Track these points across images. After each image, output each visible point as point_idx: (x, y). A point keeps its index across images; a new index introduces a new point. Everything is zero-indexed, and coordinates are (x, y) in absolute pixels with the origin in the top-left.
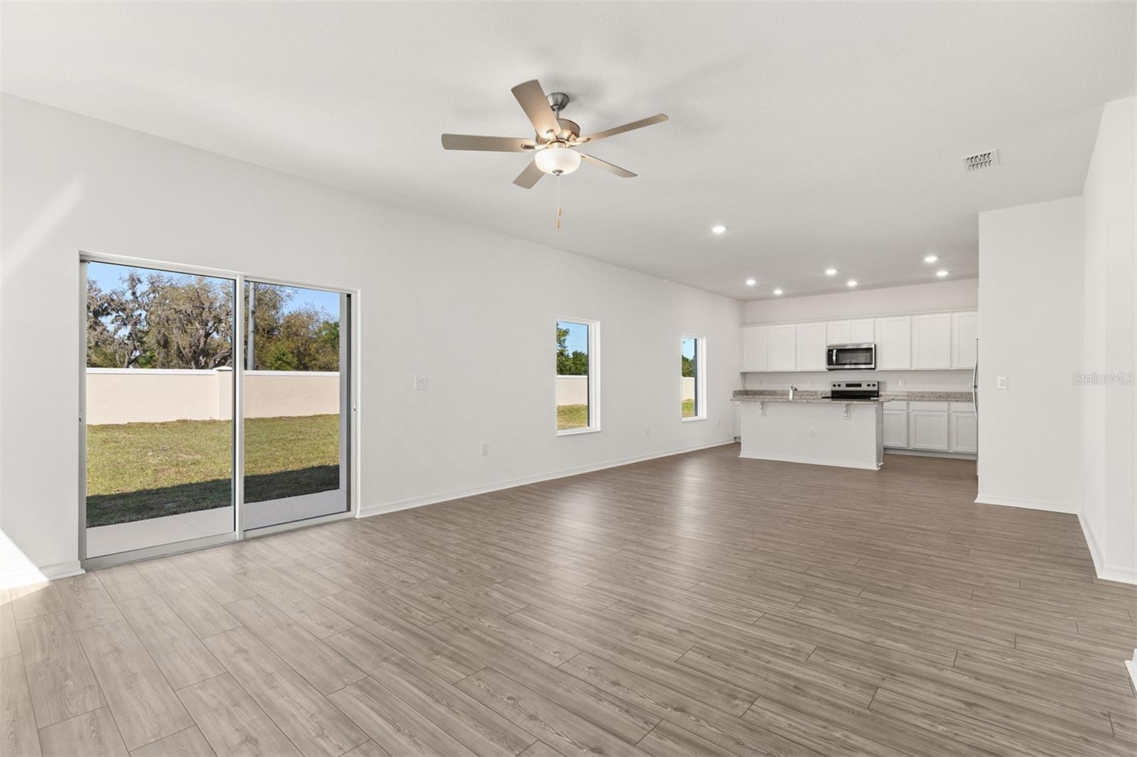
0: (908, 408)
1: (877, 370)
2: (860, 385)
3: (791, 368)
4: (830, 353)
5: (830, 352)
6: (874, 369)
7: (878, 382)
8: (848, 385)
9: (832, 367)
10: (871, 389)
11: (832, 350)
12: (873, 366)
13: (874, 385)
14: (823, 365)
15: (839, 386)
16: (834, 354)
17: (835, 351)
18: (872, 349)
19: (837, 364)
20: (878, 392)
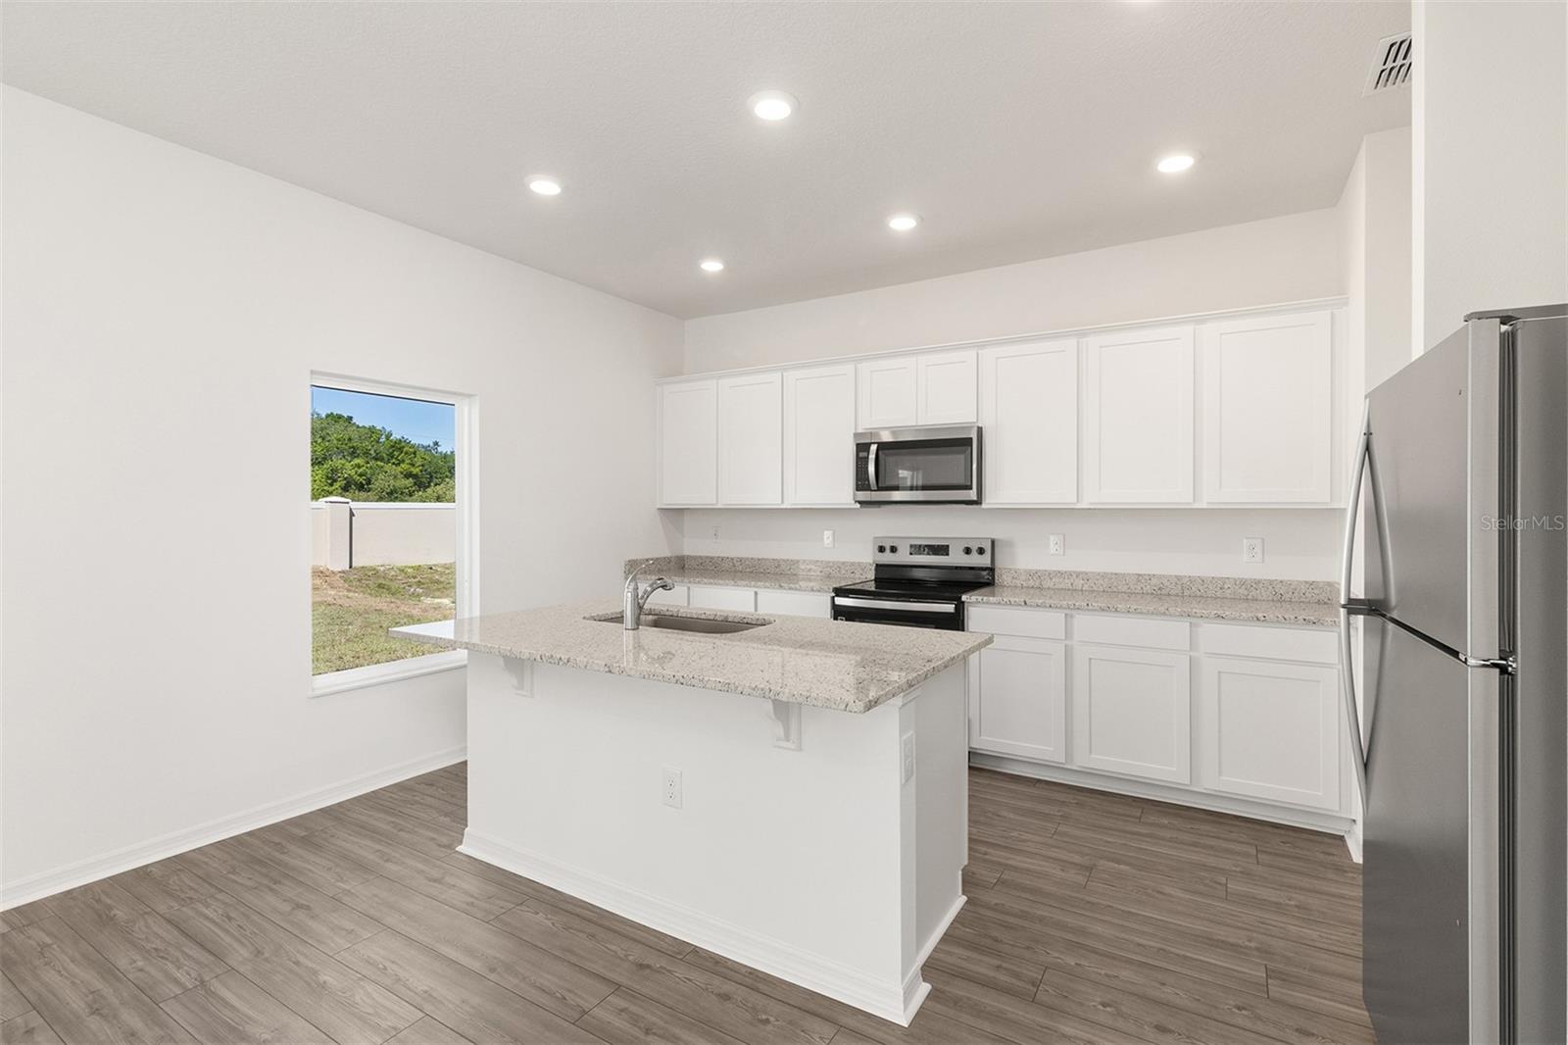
0: (1068, 634)
1: (984, 506)
2: (942, 550)
3: (770, 499)
4: (862, 455)
5: (862, 448)
6: (978, 502)
7: (993, 542)
8: (917, 549)
9: (863, 495)
10: (975, 560)
11: (869, 445)
12: (972, 495)
13: (981, 551)
14: (842, 490)
15: (893, 549)
16: (872, 456)
17: (874, 448)
18: (968, 442)
19: (880, 489)
20: (991, 570)
